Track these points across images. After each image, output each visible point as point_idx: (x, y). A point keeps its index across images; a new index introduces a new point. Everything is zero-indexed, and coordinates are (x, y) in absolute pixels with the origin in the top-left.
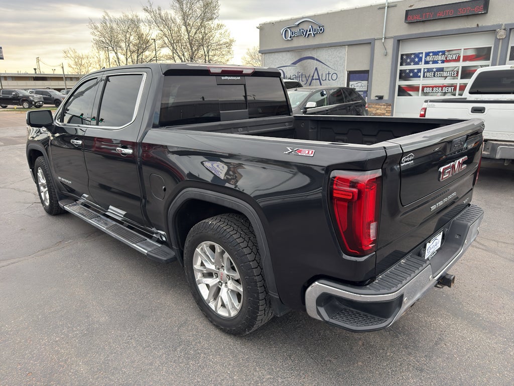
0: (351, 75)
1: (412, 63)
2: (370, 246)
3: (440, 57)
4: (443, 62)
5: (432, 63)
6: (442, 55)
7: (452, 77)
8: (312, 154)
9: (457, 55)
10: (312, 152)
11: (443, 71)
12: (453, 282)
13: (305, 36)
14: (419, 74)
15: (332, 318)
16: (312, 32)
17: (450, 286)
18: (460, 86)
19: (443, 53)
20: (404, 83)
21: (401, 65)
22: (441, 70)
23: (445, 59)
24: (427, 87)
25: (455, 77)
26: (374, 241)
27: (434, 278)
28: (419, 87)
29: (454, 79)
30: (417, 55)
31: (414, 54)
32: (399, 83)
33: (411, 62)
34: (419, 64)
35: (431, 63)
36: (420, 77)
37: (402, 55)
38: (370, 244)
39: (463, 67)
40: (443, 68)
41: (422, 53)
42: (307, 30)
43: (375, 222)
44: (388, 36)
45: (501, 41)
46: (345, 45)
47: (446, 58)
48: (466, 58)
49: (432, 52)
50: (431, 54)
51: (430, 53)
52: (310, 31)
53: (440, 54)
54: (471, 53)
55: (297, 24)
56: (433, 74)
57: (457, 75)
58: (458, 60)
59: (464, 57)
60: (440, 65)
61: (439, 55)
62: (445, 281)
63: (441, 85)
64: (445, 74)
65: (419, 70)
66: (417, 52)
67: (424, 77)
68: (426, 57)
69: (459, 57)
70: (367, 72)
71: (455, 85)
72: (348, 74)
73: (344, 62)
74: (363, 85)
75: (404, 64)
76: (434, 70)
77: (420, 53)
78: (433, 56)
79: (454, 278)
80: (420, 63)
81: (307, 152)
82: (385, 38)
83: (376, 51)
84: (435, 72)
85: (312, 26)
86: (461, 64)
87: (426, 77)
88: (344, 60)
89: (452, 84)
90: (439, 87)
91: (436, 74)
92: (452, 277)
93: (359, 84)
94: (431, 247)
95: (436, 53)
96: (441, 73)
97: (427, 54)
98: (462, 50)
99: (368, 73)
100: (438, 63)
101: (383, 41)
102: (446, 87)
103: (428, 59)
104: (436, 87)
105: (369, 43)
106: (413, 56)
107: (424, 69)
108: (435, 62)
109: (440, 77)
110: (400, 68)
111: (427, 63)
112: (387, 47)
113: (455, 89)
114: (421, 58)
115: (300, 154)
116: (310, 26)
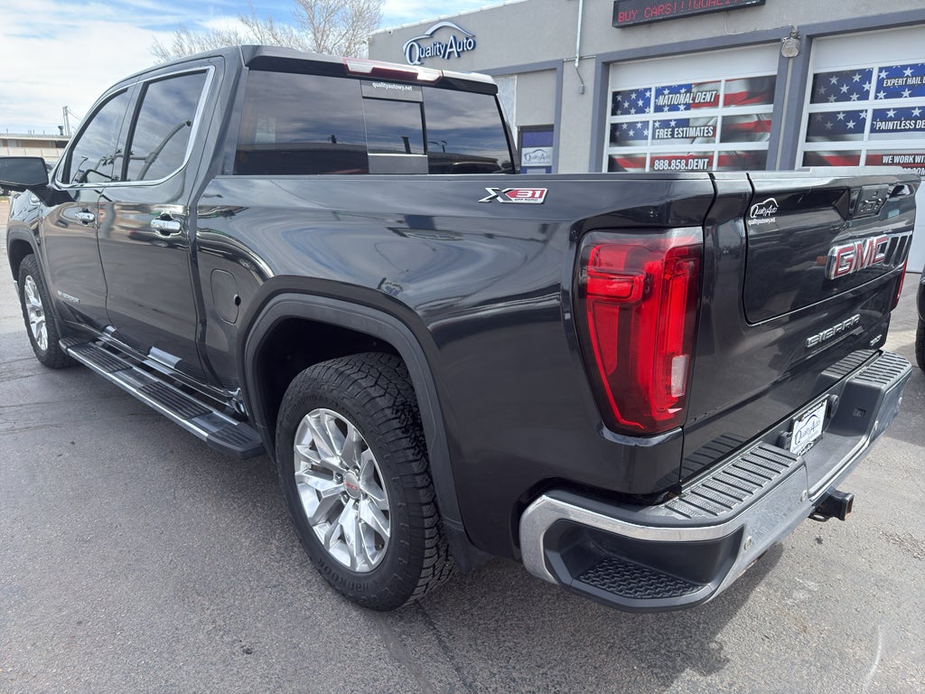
0: (525, 134)
1: (633, 111)
2: (672, 411)
3: (682, 98)
4: (688, 107)
5: (669, 110)
6: (686, 92)
7: (705, 139)
8: (540, 197)
9: (714, 93)
10: (542, 191)
11: (688, 126)
12: (849, 511)
13: (444, 56)
14: (646, 133)
15: (578, 579)
16: (454, 49)
17: (842, 518)
18: (720, 157)
19: (689, 88)
20: (619, 151)
21: (614, 113)
22: (684, 123)
23: (691, 102)
24: (659, 159)
25: (709, 139)
26: (680, 402)
27: (810, 496)
28: (645, 159)
29: (708, 142)
30: (641, 94)
31: (636, 91)
32: (609, 150)
33: (630, 107)
34: (644, 112)
35: (666, 109)
36: (646, 138)
37: (615, 94)
38: (671, 408)
39: (724, 118)
40: (689, 119)
41: (650, 89)
42: (446, 46)
43: (683, 354)
44: (587, 53)
45: (791, 61)
46: (512, 74)
47: (694, 99)
48: (731, 100)
49: (669, 88)
50: (666, 92)
51: (664, 88)
52: (451, 47)
53: (683, 91)
54: (739, 88)
55: (429, 32)
56: (669, 133)
57: (714, 135)
58: (714, 103)
59: (726, 96)
60: (682, 114)
61: (680, 94)
62: (833, 506)
63: (686, 155)
64: (692, 132)
65: (646, 124)
66: (641, 87)
67: (653, 138)
68: (657, 97)
69: (717, 97)
70: (549, 128)
71: (711, 154)
72: (519, 133)
73: (512, 108)
74: (545, 155)
75: (619, 112)
76: (673, 124)
77: (646, 90)
78: (671, 96)
79: (851, 500)
80: (647, 110)
81: (530, 194)
82: (581, 59)
83: (565, 86)
84: (673, 128)
85: (454, 37)
86: (721, 111)
87: (658, 138)
88: (512, 104)
89: (705, 152)
90: (681, 158)
91: (676, 133)
92: (848, 499)
93: (539, 153)
94: (803, 431)
95: (675, 90)
96: (685, 129)
97: (659, 92)
98: (723, 83)
99: (553, 130)
100: (678, 109)
101: (577, 65)
102: (693, 158)
103: (661, 101)
104: (676, 158)
105: (553, 69)
106: (634, 96)
107: (655, 122)
108: (674, 108)
109: (682, 137)
110: (610, 120)
111: (659, 109)
112: (585, 78)
113: (710, 164)
114: (649, 99)
115: (514, 200)
116: (452, 37)
